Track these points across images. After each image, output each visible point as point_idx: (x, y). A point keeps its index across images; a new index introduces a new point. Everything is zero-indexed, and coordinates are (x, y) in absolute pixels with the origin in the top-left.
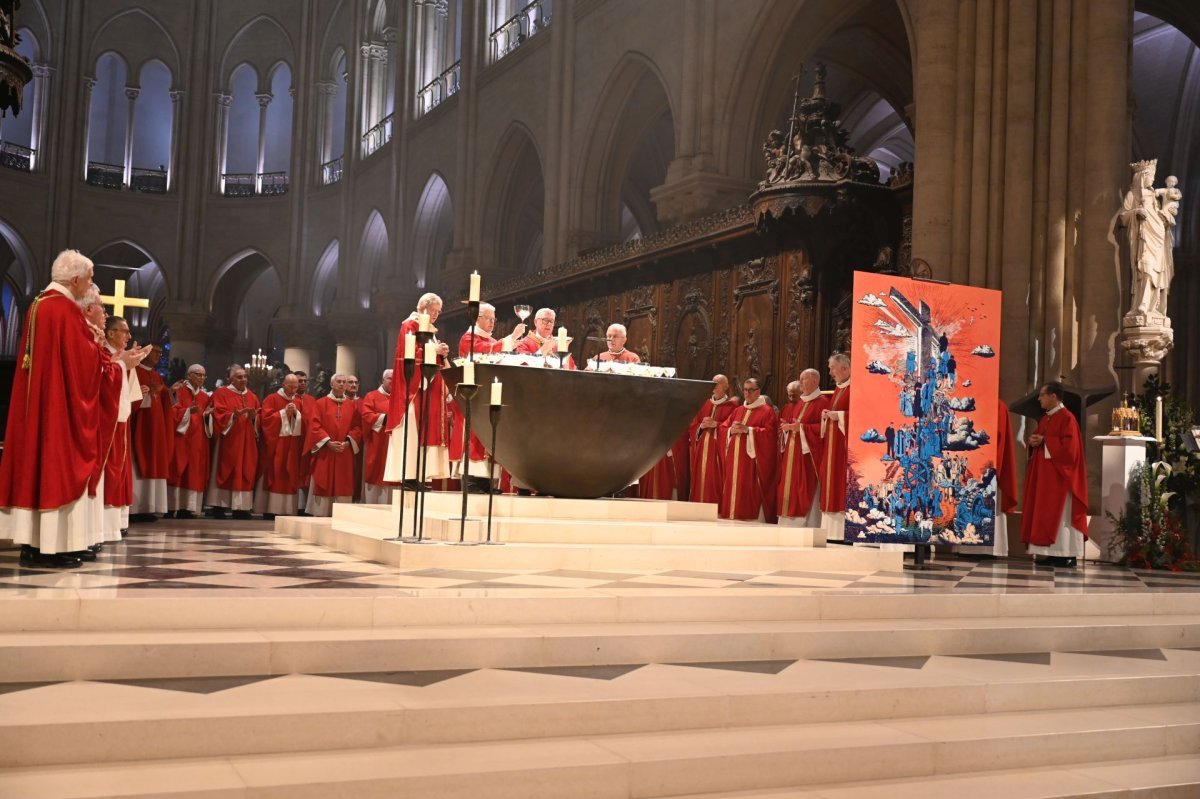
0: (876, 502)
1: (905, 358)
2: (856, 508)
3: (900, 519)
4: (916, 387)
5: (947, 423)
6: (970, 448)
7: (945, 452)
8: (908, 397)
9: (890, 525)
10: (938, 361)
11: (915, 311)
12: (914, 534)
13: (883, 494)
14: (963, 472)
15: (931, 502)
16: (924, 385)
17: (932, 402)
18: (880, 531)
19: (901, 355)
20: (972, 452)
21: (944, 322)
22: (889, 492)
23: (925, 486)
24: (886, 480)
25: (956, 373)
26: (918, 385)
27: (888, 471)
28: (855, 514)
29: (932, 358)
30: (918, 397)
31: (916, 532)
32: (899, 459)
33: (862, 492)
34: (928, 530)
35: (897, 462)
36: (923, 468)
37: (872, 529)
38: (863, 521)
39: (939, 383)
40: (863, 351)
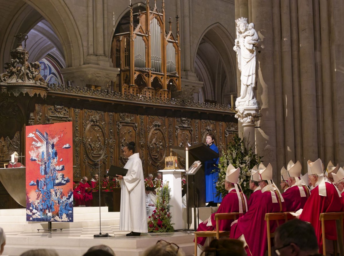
0: (35, 207)
1: (41, 154)
2: (29, 209)
3: (42, 212)
4: (45, 164)
5: (55, 176)
6: (63, 184)
7: (55, 187)
8: (43, 168)
9: (39, 215)
10: (51, 153)
11: (43, 136)
12: (46, 218)
13: (36, 204)
14: (61, 194)
15: (51, 206)
16: (47, 163)
17: (50, 168)
18: (36, 217)
19: (40, 153)
20: (64, 186)
21: (53, 138)
22: (38, 203)
23: (49, 200)
24: (37, 199)
25: (57, 156)
26: (46, 163)
27: (37, 196)
28: (29, 211)
29: (49, 152)
30: (45, 168)
31: (47, 217)
32: (40, 191)
33: (31, 203)
34: (50, 216)
35: (40, 192)
36: (48, 193)
37: (34, 217)
38: (31, 214)
39: (52, 161)
40: (29, 154)
